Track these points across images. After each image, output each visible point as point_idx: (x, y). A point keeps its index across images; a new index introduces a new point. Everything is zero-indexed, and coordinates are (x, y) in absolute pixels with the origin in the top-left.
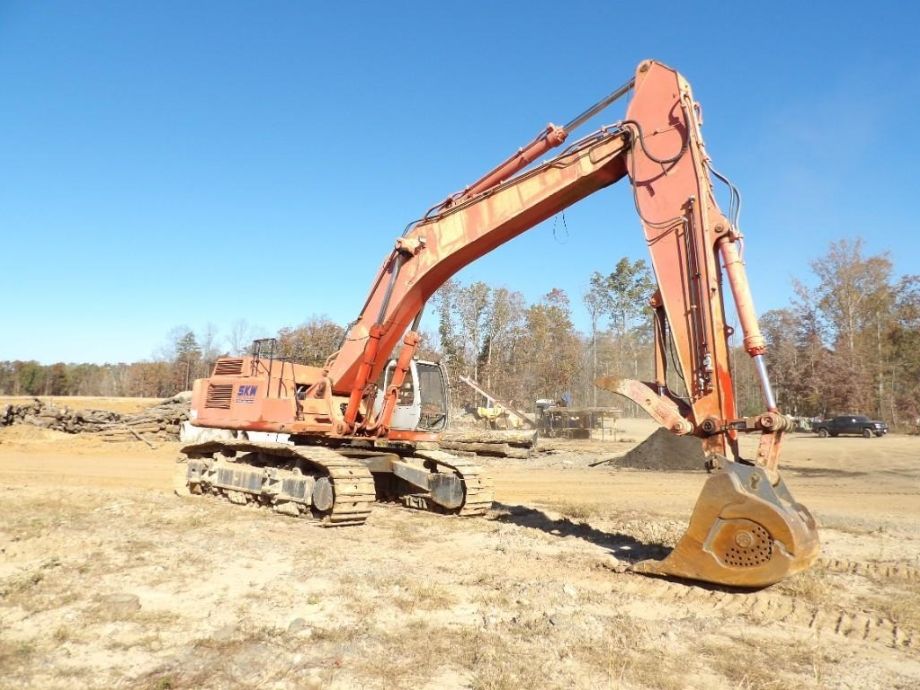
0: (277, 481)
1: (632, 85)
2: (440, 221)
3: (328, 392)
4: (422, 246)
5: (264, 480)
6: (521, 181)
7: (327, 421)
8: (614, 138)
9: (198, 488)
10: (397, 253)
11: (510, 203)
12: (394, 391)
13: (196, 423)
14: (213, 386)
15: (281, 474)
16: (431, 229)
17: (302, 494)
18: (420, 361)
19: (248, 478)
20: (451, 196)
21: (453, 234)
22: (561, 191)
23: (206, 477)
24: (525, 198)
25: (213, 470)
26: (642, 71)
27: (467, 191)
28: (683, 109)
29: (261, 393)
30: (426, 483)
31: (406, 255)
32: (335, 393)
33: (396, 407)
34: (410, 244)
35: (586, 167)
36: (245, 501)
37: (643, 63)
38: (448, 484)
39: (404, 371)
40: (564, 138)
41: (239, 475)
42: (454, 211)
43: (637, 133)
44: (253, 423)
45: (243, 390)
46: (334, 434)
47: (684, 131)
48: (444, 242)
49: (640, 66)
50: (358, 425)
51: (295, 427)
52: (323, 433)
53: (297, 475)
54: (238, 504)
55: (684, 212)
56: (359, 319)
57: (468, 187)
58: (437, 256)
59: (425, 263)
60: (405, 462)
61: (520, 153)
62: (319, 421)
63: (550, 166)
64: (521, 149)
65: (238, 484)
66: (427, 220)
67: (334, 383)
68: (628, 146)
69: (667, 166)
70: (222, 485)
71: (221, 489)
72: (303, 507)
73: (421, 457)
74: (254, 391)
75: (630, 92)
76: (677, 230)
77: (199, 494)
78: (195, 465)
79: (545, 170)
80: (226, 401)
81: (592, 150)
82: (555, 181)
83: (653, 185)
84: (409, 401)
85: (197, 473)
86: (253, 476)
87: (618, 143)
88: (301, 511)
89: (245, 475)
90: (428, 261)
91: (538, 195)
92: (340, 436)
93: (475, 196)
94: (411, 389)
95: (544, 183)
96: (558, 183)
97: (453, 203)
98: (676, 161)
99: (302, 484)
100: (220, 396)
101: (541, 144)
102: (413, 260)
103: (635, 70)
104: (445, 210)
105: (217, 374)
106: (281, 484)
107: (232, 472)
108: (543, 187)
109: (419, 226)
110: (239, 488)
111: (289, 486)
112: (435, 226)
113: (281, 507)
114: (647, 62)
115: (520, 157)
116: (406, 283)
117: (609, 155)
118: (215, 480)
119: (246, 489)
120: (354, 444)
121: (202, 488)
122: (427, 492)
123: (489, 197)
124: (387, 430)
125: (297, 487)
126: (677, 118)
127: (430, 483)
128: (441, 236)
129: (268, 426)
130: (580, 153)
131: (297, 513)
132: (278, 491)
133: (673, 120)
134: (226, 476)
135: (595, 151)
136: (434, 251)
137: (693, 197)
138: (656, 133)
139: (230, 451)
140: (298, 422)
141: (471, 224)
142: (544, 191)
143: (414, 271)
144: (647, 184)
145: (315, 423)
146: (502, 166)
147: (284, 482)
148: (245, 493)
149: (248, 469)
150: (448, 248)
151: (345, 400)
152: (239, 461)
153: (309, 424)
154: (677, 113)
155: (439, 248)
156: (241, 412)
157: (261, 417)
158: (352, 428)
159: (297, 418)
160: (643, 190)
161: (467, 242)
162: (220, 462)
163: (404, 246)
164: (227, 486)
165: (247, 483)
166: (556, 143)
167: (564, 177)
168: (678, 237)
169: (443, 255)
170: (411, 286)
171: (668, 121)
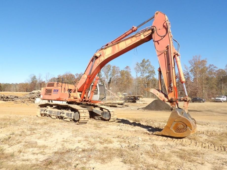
0: (64, 113)
1: (154, 17)
2: (105, 49)
3: (77, 91)
4: (101, 55)
5: (61, 113)
6: (125, 40)
7: (76, 98)
8: (149, 30)
9: (43, 115)
10: (94, 57)
11: (123, 45)
12: (93, 91)
13: (42, 99)
14: (46, 89)
15: (65, 111)
16: (103, 51)
17: (71, 116)
18: (99, 84)
19: (56, 112)
20: (108, 43)
21: (108, 52)
22: (136, 43)
23: (45, 112)
24: (127, 44)
25: (47, 110)
26: (156, 14)
27: (112, 42)
28: (166, 24)
29: (60, 91)
30: (101, 113)
31: (96, 57)
33: (93, 95)
34: (98, 55)
35: (142, 37)
36: (56, 118)
37: (157, 12)
38: (106, 114)
39: (95, 86)
40: (136, 30)
41: (54, 112)
42: (109, 47)
43: (155, 29)
44: (57, 99)
45: (55, 91)
46: (78, 102)
47: (167, 29)
48: (106, 54)
49: (156, 13)
50: (84, 99)
51: (69, 100)
52: (75, 101)
53: (70, 112)
54: (54, 119)
55: (166, 48)
56: (84, 73)
57: (112, 41)
58: (105, 58)
59: (101, 60)
60: (95, 108)
61: (126, 33)
62: (74, 98)
63: (133, 37)
64: (126, 32)
65: (54, 114)
66: (102, 49)
67: (78, 89)
68: (153, 32)
69: (162, 37)
70: (50, 114)
71: (49, 115)
72: (71, 119)
73: (99, 107)
74: (58, 91)
75: (153, 18)
76: (165, 53)
77: (43, 116)
78: (42, 109)
79: (132, 37)
80: (50, 94)
81: (144, 33)
82: (135, 40)
83: (159, 42)
84: (96, 94)
85: (43, 111)
86: (58, 112)
87: (150, 31)
88: (71, 120)
89: (56, 111)
90: (102, 59)
91: (130, 43)
92: (80, 102)
93: (114, 43)
94: (97, 91)
95: (132, 40)
96: (135, 41)
97: (109, 45)
98: (164, 36)
99: (71, 114)
100: (48, 92)
101: (131, 31)
102: (98, 59)
103: (155, 13)
104: (106, 47)
105: (47, 86)
106: (65, 114)
107: (52, 111)
108: (132, 42)
109: (100, 50)
110: (54, 115)
111: (68, 114)
112: (104, 50)
113: (66, 120)
114: (158, 12)
115: (125, 34)
116: (96, 64)
117: (148, 34)
118: (48, 113)
119: (56, 115)
120: (83, 104)
121: (44, 115)
122: (101, 116)
123: (118, 43)
124: (91, 101)
125: (70, 115)
126: (165, 26)
127: (102, 113)
128: (105, 53)
129: (62, 99)
130: (141, 34)
131: (70, 121)
132: (65, 115)
133: (164, 26)
134: (51, 112)
136: (104, 57)
137: (168, 45)
138: (160, 29)
139: (51, 106)
140: (69, 99)
141: (113, 51)
143: (98, 62)
144: (157, 42)
145: (74, 99)
147: (66, 113)
148: (56, 116)
149: (57, 110)
150: (107, 56)
151: (81, 93)
152: (54, 108)
153: (72, 99)
154: (165, 24)
155: (105, 56)
156: (54, 96)
157: (60, 97)
158: (83, 100)
159: (69, 98)
160: (156, 43)
161: (112, 55)
162: (49, 108)
163: (96, 55)
164: (51, 114)
165: (56, 114)
166: (135, 31)
167: (137, 39)
168: (165, 55)
169: (106, 58)
170: (98, 65)
171: (163, 26)
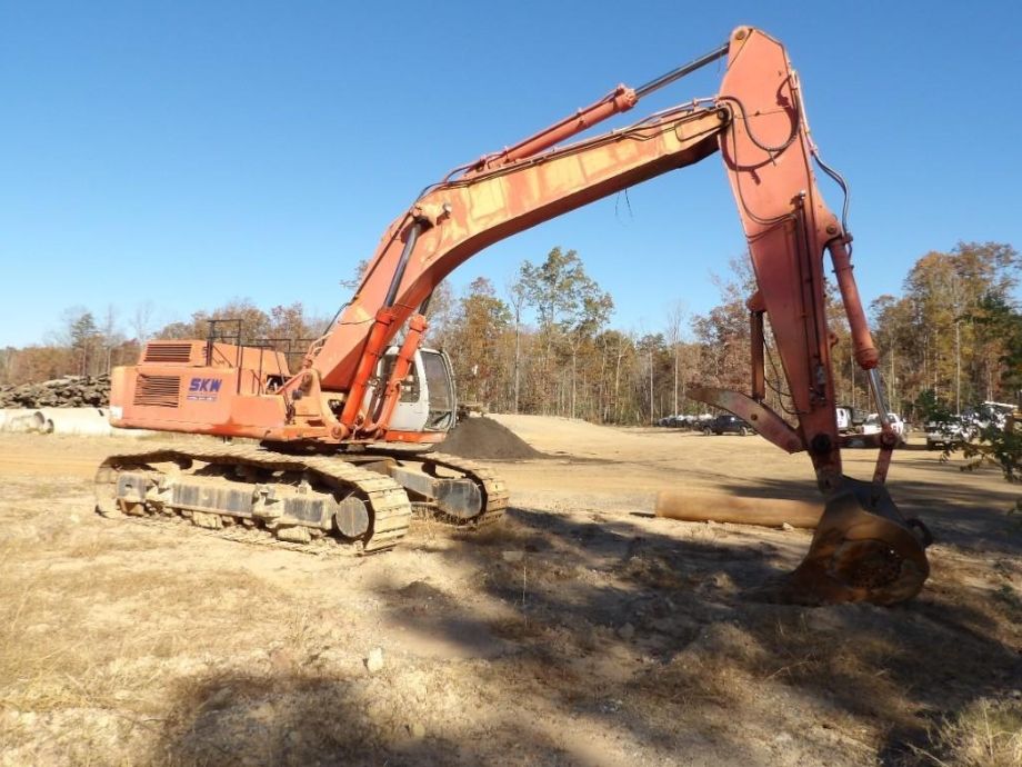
0: (277, 501)
1: (726, 51)
2: (472, 187)
3: (316, 386)
4: (446, 215)
5: (255, 500)
6: (583, 151)
7: (319, 423)
8: (705, 114)
9: (140, 509)
10: (410, 220)
11: (567, 176)
12: (398, 386)
13: (121, 423)
14: (144, 376)
15: (283, 492)
16: (459, 196)
17: (317, 516)
18: (424, 349)
19: (225, 496)
20: (484, 157)
21: (489, 203)
22: (638, 168)
23: (153, 495)
24: (589, 173)
25: (165, 486)
26: (738, 38)
27: (505, 153)
28: (791, 89)
29: (228, 388)
30: (430, 489)
31: (424, 225)
32: (325, 389)
33: (398, 403)
34: (432, 210)
35: (671, 144)
36: (220, 525)
37: (740, 28)
38: (461, 491)
39: (408, 361)
40: (635, 102)
41: (209, 492)
42: (490, 176)
43: (737, 111)
44: (218, 426)
45: (196, 384)
46: (330, 440)
47: (794, 115)
48: (477, 212)
49: (735, 32)
50: (357, 428)
51: (286, 431)
52: (316, 438)
53: (307, 493)
54: (211, 528)
55: (793, 207)
56: (355, 299)
57: (507, 149)
58: (468, 231)
59: (450, 237)
60: (400, 465)
61: (579, 115)
62: (312, 423)
63: (621, 137)
64: (581, 111)
65: (209, 504)
66: (451, 185)
67: (323, 377)
68: (725, 126)
69: (773, 154)
70: (181, 505)
71: (179, 511)
72: (319, 532)
73: (419, 460)
74: (216, 386)
75: (722, 58)
76: (785, 227)
77: (140, 516)
78: (131, 479)
79: (618, 141)
80: (171, 399)
81: (680, 124)
82: (630, 156)
83: (757, 171)
84: (413, 396)
85: (135, 490)
86: (234, 494)
87: (713, 122)
88: (314, 537)
89: (220, 494)
90: (454, 234)
91: (607, 170)
92: (337, 442)
93: (519, 161)
94: (416, 383)
95: (614, 156)
96: (633, 159)
97: (486, 166)
98: (781, 151)
99: (317, 506)
100: (158, 390)
101: (608, 107)
102: (431, 234)
103: (730, 34)
104: (474, 174)
105: (148, 360)
106: (282, 505)
107: (197, 489)
108: (614, 162)
109: (439, 189)
110: (211, 509)
111: (295, 507)
112: (464, 191)
113: (282, 533)
114: (745, 29)
115: (578, 120)
116: (423, 260)
117: (701, 134)
118: (168, 499)
119: (224, 511)
120: (350, 449)
121: (146, 510)
122: (431, 500)
123: (540, 164)
124: (385, 431)
125: (308, 509)
126: (786, 99)
127: (435, 491)
128: (472, 206)
129: (244, 431)
130: (664, 127)
131: (309, 540)
132: (278, 513)
133: (782, 101)
134: (188, 494)
135: (683, 126)
136: (462, 223)
137: (803, 192)
138: (758, 114)
139: (184, 461)
140: (289, 426)
141: (515, 196)
142: (615, 166)
143: (431, 247)
144: (751, 170)
145: (307, 426)
146: (554, 129)
147: (287, 501)
148: (221, 515)
149: (221, 484)
150: (483, 221)
151: (339, 396)
152: (198, 472)
153: (300, 430)
154: (786, 92)
155: (469, 220)
156: (197, 411)
157: (231, 420)
158: (351, 431)
159: (287, 423)
160: (746, 175)
161: (510, 217)
162: (172, 474)
163: (423, 214)
164: (192, 507)
165: (225, 502)
166: (626, 108)
167: (642, 153)
168: (786, 235)
169: (476, 230)
170: (430, 263)
171: (776, 100)
